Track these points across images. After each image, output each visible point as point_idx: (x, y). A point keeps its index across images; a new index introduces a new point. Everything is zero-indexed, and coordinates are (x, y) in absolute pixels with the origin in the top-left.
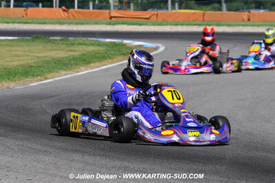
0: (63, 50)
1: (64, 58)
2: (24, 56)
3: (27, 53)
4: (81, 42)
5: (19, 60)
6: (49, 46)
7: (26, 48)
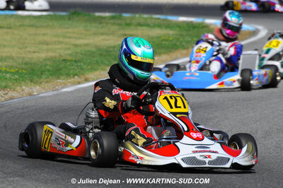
0: (113, 34)
1: (114, 47)
2: (55, 43)
3: (61, 39)
4: (142, 21)
5: (48, 50)
6: (93, 28)
7: (59, 31)
